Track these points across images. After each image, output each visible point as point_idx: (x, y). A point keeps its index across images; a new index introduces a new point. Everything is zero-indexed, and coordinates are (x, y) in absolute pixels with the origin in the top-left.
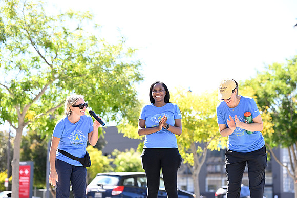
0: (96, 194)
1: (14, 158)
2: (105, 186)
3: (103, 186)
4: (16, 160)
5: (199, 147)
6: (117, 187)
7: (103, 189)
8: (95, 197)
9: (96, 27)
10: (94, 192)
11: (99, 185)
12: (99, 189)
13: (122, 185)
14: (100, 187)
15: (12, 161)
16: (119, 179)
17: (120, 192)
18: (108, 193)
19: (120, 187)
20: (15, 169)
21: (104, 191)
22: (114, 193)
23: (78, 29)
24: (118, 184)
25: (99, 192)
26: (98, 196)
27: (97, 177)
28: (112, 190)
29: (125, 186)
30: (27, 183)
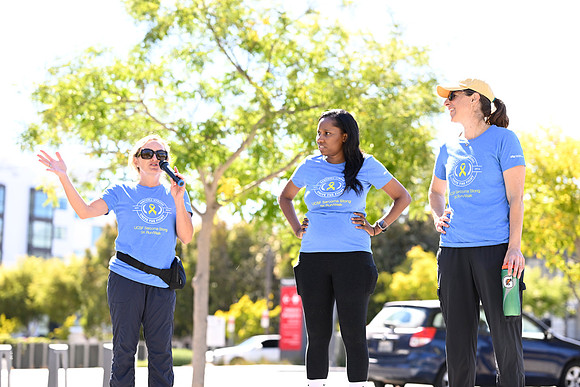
0: (382, 344)
1: (198, 272)
2: (399, 327)
3: (394, 327)
4: (201, 276)
6: (421, 329)
7: (394, 333)
8: (380, 349)
9: (344, 5)
10: (378, 341)
11: (388, 326)
12: (387, 334)
13: (432, 325)
14: (389, 330)
15: (195, 279)
16: (427, 314)
17: (426, 341)
18: (403, 341)
19: (428, 329)
20: (200, 293)
21: (395, 337)
22: (414, 342)
23: (308, 12)
24: (424, 324)
25: (387, 340)
26: (384, 347)
27: (384, 310)
28: (411, 335)
29: (437, 328)
30: (297, 321)
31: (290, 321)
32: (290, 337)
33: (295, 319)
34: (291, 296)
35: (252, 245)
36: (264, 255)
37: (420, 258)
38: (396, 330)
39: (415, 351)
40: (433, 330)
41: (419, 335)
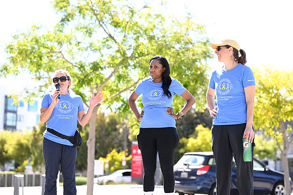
0: (182, 174)
1: (89, 138)
2: (191, 165)
3: (189, 165)
4: (91, 140)
5: (288, 125)
6: (202, 166)
7: (189, 168)
8: (182, 176)
9: (162, 4)
10: (181, 172)
11: (185, 165)
12: (185, 168)
13: (207, 164)
14: (186, 167)
15: (88, 141)
16: (205, 159)
17: (205, 172)
18: (193, 172)
19: (206, 166)
20: (91, 148)
21: (189, 170)
22: (199, 173)
23: (145, 7)
24: (203, 164)
25: (185, 172)
26: (184, 175)
27: (184, 156)
28: (197, 169)
29: (210, 165)
30: (140, 162)
31: (137, 163)
32: (137, 171)
33: (139, 161)
34: (137, 150)
35: (117, 124)
36: (123, 129)
37: (202, 131)
38: (190, 167)
39: (199, 177)
40: (208, 167)
41: (201, 169)
